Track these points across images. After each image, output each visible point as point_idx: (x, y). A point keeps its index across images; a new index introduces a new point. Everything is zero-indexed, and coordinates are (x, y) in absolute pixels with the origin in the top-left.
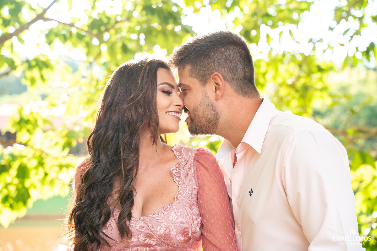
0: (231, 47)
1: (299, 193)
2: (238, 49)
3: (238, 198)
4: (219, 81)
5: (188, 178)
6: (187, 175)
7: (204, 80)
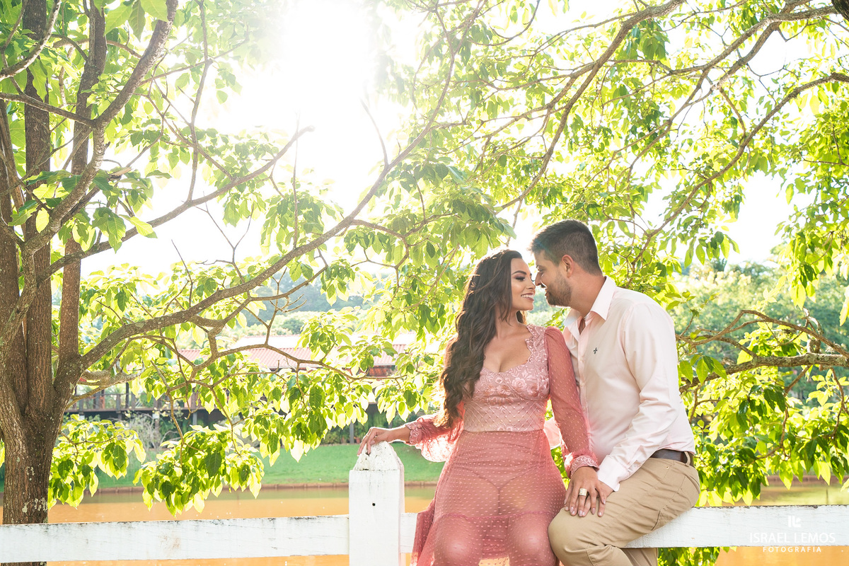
0: (577, 233)
1: (635, 352)
2: (582, 234)
3: (584, 356)
4: (569, 262)
5: (539, 347)
6: (538, 345)
7: (557, 263)
